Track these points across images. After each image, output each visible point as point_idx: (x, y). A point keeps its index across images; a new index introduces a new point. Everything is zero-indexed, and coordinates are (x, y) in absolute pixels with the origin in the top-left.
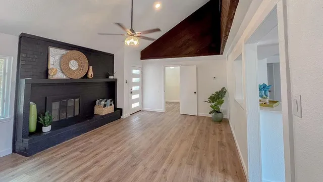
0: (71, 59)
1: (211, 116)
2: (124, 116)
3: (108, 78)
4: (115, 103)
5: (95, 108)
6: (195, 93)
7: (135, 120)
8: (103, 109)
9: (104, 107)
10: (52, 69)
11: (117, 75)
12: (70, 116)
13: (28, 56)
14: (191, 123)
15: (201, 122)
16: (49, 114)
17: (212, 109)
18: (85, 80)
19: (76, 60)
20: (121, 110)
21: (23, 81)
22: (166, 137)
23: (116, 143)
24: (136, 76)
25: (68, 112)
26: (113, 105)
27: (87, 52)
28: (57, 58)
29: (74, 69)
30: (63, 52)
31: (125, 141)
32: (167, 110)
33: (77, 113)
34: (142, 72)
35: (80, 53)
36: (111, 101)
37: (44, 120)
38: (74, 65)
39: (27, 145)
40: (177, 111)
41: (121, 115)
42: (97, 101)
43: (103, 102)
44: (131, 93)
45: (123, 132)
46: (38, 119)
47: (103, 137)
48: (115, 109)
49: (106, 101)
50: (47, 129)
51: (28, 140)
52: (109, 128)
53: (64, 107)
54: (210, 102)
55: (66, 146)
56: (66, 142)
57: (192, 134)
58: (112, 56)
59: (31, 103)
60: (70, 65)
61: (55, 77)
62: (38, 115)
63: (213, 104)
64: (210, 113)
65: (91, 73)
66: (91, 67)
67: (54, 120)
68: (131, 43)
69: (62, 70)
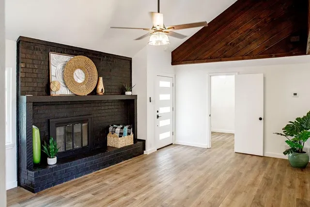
0: (76, 68)
1: (286, 157)
2: (148, 151)
3: (124, 94)
4: (135, 132)
5: (108, 137)
6: (261, 119)
7: (164, 158)
8: (119, 140)
9: (120, 137)
10: (54, 82)
11: (136, 90)
12: (77, 146)
13: (28, 66)
14: (253, 167)
15: (269, 166)
16: (53, 142)
17: (288, 147)
18: (94, 98)
19: (81, 68)
20: (144, 141)
21: (24, 99)
22: (211, 186)
23: (138, 188)
24: (164, 90)
25: (74, 142)
26: (132, 135)
27: (96, 56)
28: (60, 67)
29: (80, 81)
30: (65, 58)
31: (151, 187)
32: (214, 145)
33: (85, 143)
34: (173, 85)
35: (87, 59)
36: (129, 128)
37: (49, 150)
38: (79, 76)
39: (33, 179)
40: (229, 148)
41: (144, 149)
42: (111, 128)
43: (118, 130)
44: (158, 117)
45: (147, 174)
46: (42, 148)
47: (120, 178)
48: (136, 140)
49: (122, 128)
50: (52, 161)
51: (33, 173)
52: (127, 167)
53: (69, 134)
54: (286, 135)
55: (76, 185)
56: (75, 179)
57: (253, 184)
58: (129, 61)
59: (33, 126)
60: (75, 77)
61: (58, 93)
62: (42, 143)
63: (291, 138)
64: (285, 153)
65: (101, 87)
66: (101, 79)
67: (59, 151)
68: (157, 42)
69: (65, 84)
